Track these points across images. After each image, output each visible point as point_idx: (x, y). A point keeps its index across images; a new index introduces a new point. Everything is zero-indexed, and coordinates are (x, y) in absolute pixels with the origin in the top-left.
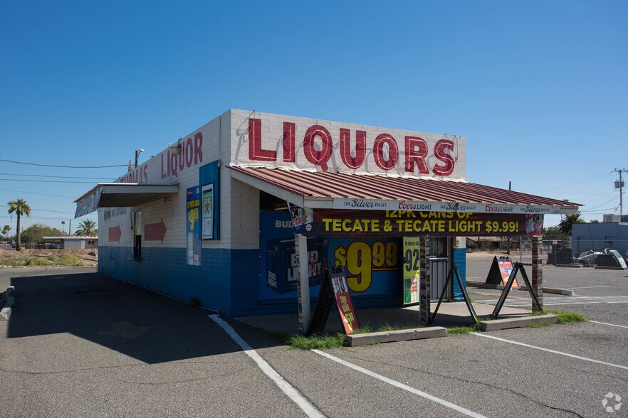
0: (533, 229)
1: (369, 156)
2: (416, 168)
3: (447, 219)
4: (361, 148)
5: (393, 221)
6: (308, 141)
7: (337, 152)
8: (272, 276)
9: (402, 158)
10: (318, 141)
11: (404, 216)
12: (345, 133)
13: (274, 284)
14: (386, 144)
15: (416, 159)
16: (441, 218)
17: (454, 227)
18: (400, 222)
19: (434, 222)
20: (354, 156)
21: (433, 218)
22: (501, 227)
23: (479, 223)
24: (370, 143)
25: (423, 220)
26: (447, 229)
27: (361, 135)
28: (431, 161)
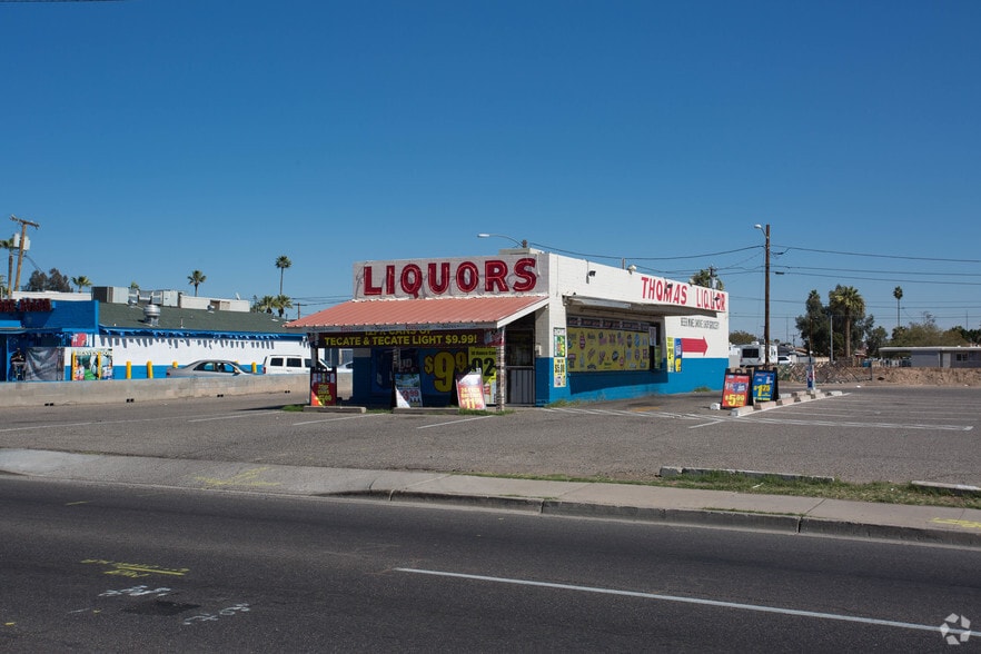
0: (491, 340)
1: (453, 283)
2: (496, 288)
3: (410, 335)
4: (445, 276)
5: (370, 337)
6: (404, 277)
7: (426, 283)
8: (379, 376)
9: (482, 281)
10: (411, 276)
11: (378, 334)
12: (432, 267)
13: (380, 382)
14: (467, 270)
15: (496, 280)
16: (406, 334)
17: (417, 340)
18: (375, 338)
19: (400, 338)
20: (440, 284)
21: (399, 334)
22: (459, 339)
23: (439, 337)
24: (453, 272)
25: (391, 336)
26: (411, 342)
27: (446, 266)
28: (512, 279)
